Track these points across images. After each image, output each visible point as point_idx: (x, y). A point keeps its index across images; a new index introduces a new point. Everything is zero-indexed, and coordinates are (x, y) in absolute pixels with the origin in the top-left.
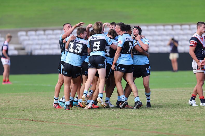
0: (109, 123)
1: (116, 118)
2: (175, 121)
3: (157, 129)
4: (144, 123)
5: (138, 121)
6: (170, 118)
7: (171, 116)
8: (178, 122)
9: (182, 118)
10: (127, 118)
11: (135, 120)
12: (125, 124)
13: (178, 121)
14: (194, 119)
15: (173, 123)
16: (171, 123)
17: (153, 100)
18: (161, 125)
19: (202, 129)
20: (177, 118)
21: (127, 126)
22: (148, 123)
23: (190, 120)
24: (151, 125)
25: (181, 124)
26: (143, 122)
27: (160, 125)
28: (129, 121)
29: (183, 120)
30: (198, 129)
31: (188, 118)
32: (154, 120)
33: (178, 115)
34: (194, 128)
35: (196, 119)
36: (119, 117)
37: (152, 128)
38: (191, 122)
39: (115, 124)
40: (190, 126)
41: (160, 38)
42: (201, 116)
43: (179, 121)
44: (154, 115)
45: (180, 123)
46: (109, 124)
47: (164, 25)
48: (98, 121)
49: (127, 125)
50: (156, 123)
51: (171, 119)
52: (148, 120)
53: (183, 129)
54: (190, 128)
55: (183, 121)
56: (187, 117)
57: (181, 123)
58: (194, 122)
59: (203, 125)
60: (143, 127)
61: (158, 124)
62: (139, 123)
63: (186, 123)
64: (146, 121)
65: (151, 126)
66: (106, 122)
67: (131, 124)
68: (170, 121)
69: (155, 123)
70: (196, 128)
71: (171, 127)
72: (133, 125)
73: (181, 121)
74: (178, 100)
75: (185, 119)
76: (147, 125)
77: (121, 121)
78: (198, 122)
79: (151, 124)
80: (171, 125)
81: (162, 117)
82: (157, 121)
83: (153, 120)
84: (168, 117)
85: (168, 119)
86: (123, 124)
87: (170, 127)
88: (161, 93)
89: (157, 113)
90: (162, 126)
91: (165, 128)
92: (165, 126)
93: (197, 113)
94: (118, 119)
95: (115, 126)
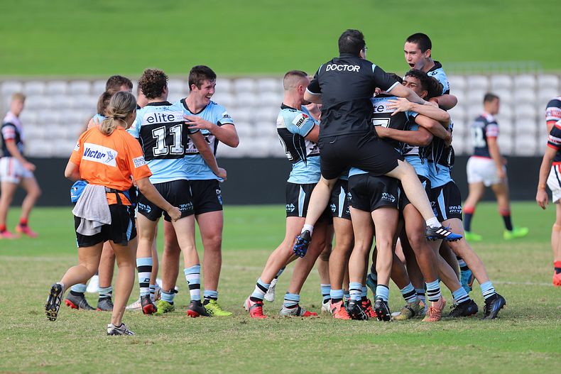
3: (47, 367)
19: (170, 367)
25: (115, 354)
34: (150, 365)
37: (34, 363)
38: (142, 349)
40: (140, 359)
41: (56, 116)
44: (40, 330)
47: (69, 82)
53: (118, 366)
54: (140, 365)
59: (174, 354)
60: (9, 361)
61: (50, 353)
63: (129, 350)
65: (32, 360)
70: (154, 363)
71: (87, 361)
80: (86, 355)
83: (38, 343)
87: (86, 362)
88: (60, 267)
91: (71, 365)
92: (70, 359)
93: (158, 324)
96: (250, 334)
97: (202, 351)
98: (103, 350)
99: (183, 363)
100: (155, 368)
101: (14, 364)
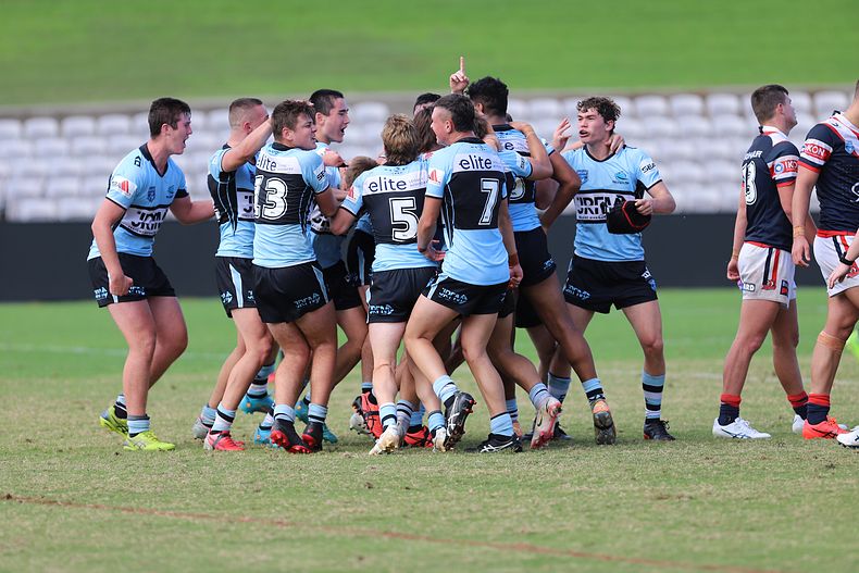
0: (332, 507)
1: (359, 489)
2: (607, 502)
3: (531, 534)
4: (478, 511)
5: (453, 499)
6: (585, 487)
7: (589, 480)
8: (617, 505)
9: (637, 488)
10: (407, 488)
11: (441, 496)
12: (397, 512)
13: (621, 498)
14: (687, 493)
15: (597, 510)
16: (589, 511)
18: (550, 516)
19: (718, 535)
20: (616, 487)
21: (409, 522)
22: (494, 511)
23: (669, 496)
24: (508, 518)
25: (633, 514)
26: (474, 507)
27: (547, 518)
28: (416, 502)
29: (638, 497)
30: (702, 535)
31: (663, 488)
32: (518, 497)
33: (618, 473)
34: (687, 532)
35: (692, 494)
36: (375, 486)
37: (510, 529)
38: (674, 506)
39: (354, 512)
40: (671, 522)
42: (717, 478)
43: (625, 501)
44: (519, 477)
45: (628, 508)
46: (331, 515)
48: (287, 501)
49: (405, 516)
50: (527, 507)
51: (591, 493)
52: (493, 497)
53: (638, 533)
54: (673, 531)
55: (639, 501)
56: (655, 484)
57: (630, 511)
58: (685, 506)
60: (473, 526)
61: (534, 513)
62: (458, 509)
63: (654, 509)
64: (485, 500)
65: (507, 524)
66: (318, 504)
67: (425, 512)
68: (585, 502)
69: (523, 510)
70: (693, 529)
71: (591, 525)
72: (433, 518)
73: (632, 501)
74: (620, 412)
75: (647, 494)
76: (490, 518)
77: (381, 502)
78: (702, 503)
79: (508, 515)
80: (588, 517)
81: (555, 483)
82: (534, 502)
84: (580, 484)
85: (579, 493)
86: (390, 514)
87: (588, 528)
89: (534, 468)
90: (551, 520)
91: (567, 532)
92: (565, 523)
93: (699, 469)
94: (371, 491)
95: (358, 520)
96: (840, 484)
97: (767, 511)
98: (615, 509)
99: (738, 529)
100: (695, 536)
101: (481, 529)
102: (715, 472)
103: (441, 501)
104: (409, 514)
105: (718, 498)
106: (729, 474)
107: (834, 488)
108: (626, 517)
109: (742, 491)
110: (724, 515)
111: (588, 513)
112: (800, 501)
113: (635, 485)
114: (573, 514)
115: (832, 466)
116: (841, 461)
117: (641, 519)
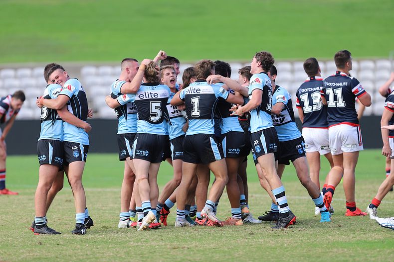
0: (23, 253)
2: (150, 250)
7: (142, 240)
9: (163, 244)
10: (58, 244)
11: (73, 249)
17: (108, 210)
18: (123, 256)
20: (154, 243)
21: (59, 260)
22: (98, 255)
23: (178, 248)
27: (122, 258)
28: (62, 250)
29: (164, 248)
32: (109, 248)
36: (43, 243)
45: (159, 253)
46: (22, 257)
48: (2, 250)
49: (57, 257)
56: (172, 242)
64: (94, 249)
67: (66, 255)
73: (161, 250)
75: (168, 246)
77: (45, 251)
79: (104, 256)
90: (124, 258)
94: (41, 246)
95: (35, 259)
102: (199, 236)
103: (73, 250)
104: (58, 256)
105: (201, 248)
106: (205, 237)
107: (253, 244)
108: (158, 257)
109: (211, 245)
110: (203, 256)
111: (141, 256)
112: (238, 250)
113: (163, 243)
114: (134, 256)
115: (252, 234)
116: (256, 231)
117: (165, 258)
